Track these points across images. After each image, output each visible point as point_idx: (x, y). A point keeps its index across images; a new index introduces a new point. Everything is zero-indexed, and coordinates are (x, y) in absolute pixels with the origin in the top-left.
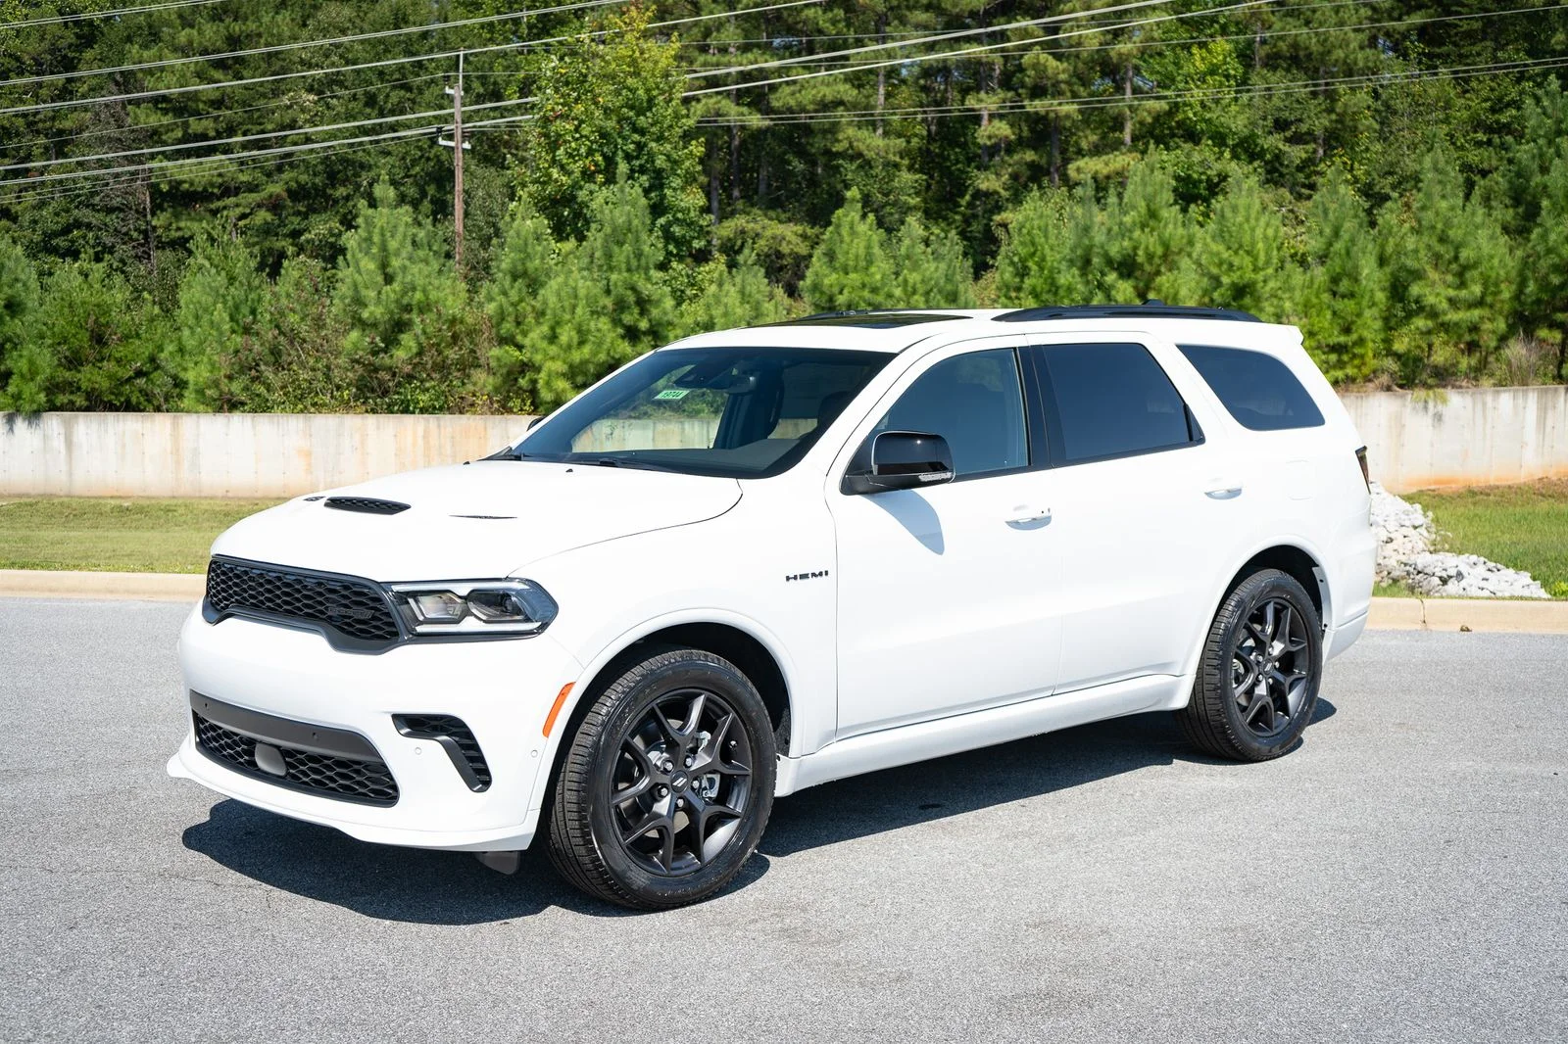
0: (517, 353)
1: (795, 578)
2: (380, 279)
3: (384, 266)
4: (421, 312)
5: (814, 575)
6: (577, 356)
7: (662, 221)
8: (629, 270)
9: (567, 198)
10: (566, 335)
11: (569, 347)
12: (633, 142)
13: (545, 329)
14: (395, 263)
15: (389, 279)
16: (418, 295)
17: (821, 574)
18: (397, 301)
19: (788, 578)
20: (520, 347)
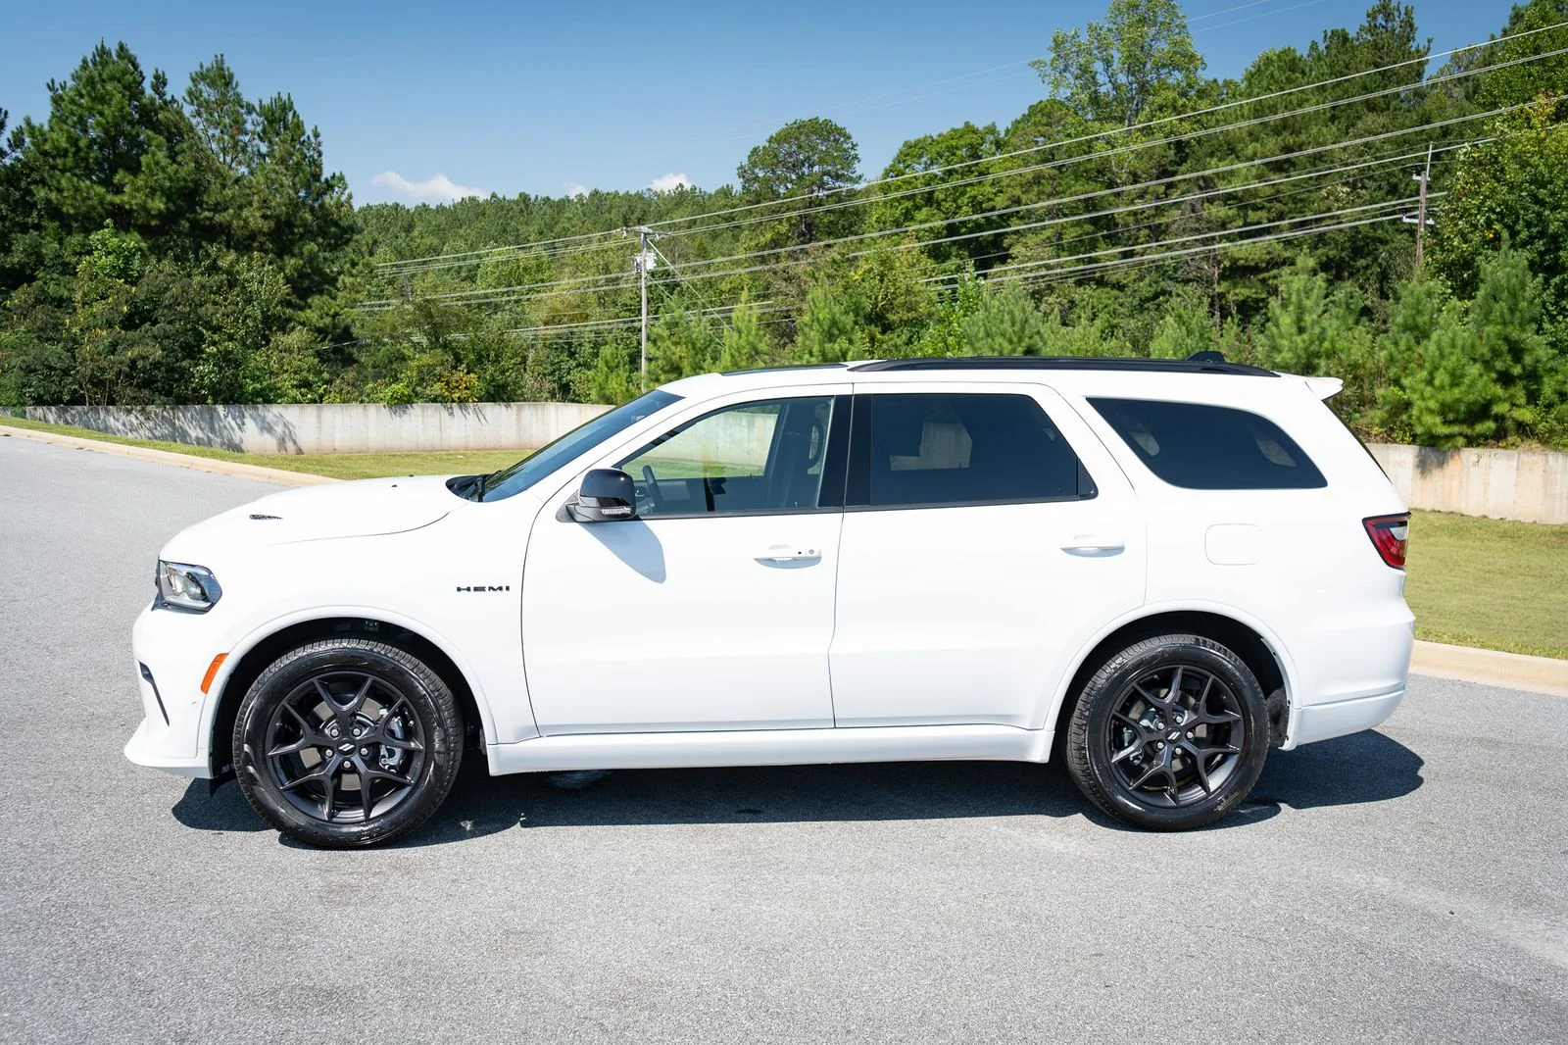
0: (1401, 393)
1: (468, 589)
2: (1294, 330)
3: (1299, 319)
4: (1328, 357)
5: (491, 588)
6: (1449, 396)
7: (1557, 280)
8: (1504, 324)
9: (1467, 263)
10: (1441, 377)
11: (1442, 388)
12: (1534, 212)
13: (1424, 374)
14: (1308, 318)
15: (1301, 330)
16: (1326, 344)
17: (500, 588)
18: (1306, 349)
19: (459, 589)
20: (1403, 388)
